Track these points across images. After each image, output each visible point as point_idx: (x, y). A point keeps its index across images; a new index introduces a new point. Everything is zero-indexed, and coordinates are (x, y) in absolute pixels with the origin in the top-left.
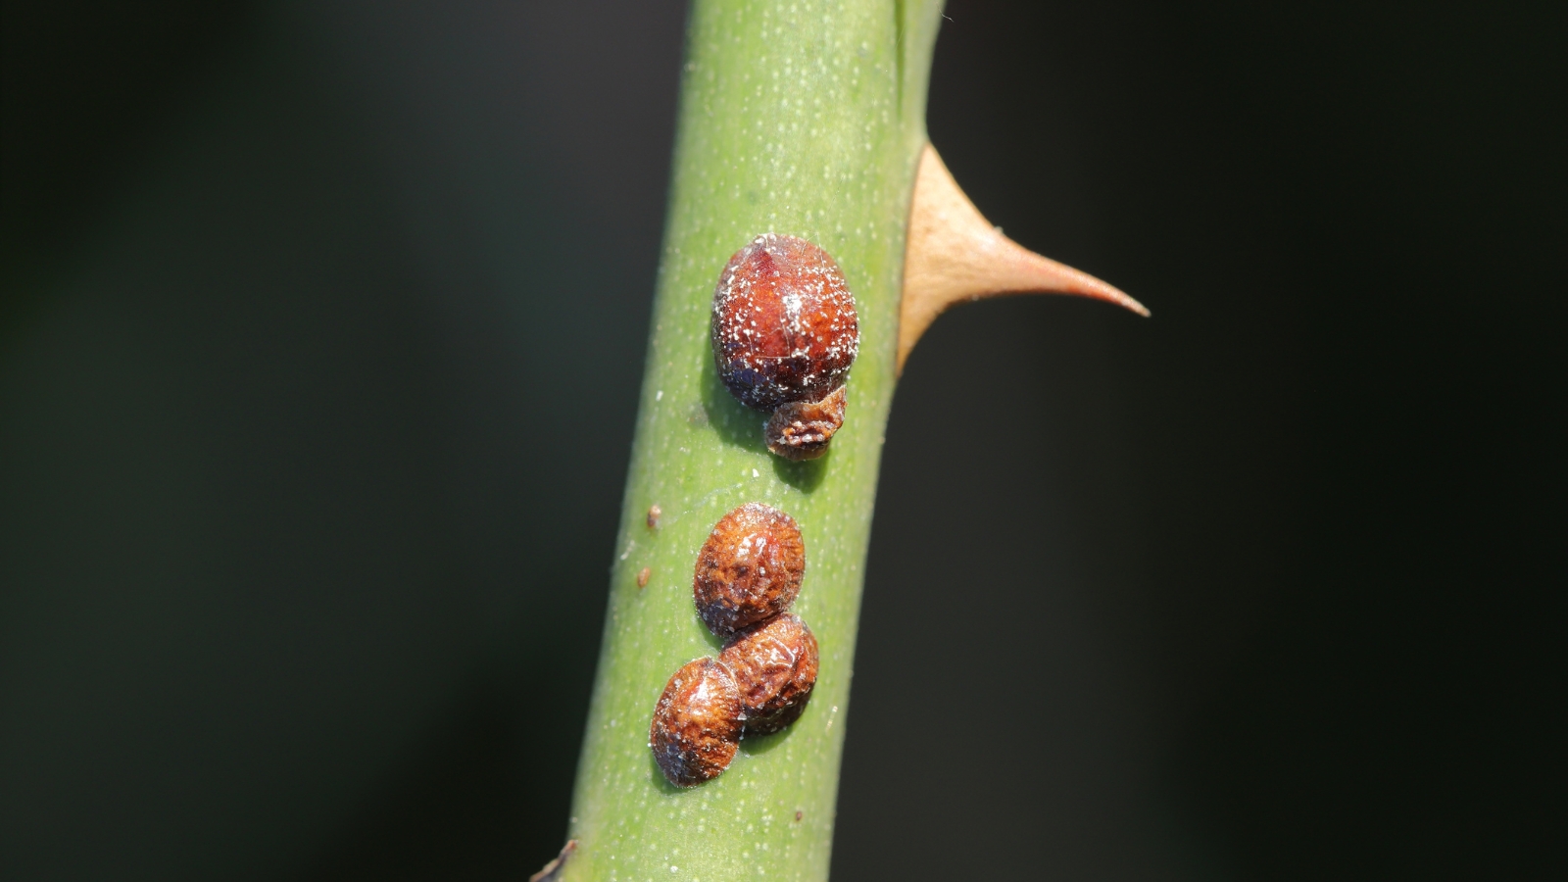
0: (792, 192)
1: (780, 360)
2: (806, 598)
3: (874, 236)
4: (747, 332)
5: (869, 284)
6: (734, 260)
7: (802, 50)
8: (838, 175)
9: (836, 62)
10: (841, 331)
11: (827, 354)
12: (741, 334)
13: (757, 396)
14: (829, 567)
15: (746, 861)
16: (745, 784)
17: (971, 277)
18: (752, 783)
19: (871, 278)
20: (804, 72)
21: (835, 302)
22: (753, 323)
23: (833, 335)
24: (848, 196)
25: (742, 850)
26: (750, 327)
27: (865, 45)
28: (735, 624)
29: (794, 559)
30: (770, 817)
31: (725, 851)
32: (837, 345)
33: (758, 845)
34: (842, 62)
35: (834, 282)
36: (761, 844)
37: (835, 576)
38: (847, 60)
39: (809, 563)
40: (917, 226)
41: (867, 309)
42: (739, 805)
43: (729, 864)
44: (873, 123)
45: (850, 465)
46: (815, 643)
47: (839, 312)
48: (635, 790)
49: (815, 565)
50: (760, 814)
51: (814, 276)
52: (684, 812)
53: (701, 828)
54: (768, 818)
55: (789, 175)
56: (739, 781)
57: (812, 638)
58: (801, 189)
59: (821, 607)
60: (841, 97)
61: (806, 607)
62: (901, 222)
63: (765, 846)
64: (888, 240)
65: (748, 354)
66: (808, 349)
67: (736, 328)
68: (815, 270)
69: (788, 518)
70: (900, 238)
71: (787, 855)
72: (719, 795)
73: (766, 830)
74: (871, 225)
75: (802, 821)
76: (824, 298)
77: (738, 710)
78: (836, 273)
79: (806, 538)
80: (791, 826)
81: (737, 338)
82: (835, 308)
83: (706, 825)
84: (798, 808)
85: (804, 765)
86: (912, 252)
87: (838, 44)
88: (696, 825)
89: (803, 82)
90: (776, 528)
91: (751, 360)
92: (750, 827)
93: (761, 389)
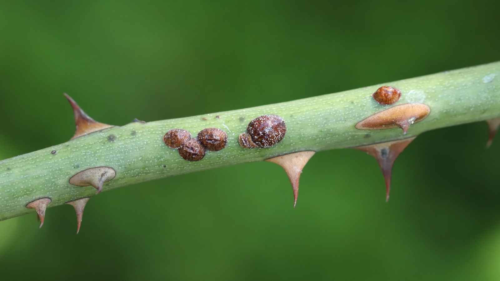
0: (295, 124)
1: (258, 130)
2: (211, 153)
3: (292, 145)
4: (262, 121)
5: (281, 147)
6: (277, 116)
7: (326, 117)
8: (302, 133)
9: (326, 125)
10: (268, 141)
11: (263, 139)
12: (261, 120)
13: (250, 129)
14: (219, 157)
15: (152, 158)
16: (168, 152)
17: (290, 169)
18: (168, 154)
19: (283, 147)
20: (322, 119)
21: (274, 138)
22: (264, 122)
23: (267, 140)
24: (298, 136)
25: (154, 156)
26: (263, 121)
27: (331, 130)
28: (200, 139)
29: (218, 148)
30: (163, 160)
31: (152, 153)
32: (265, 141)
33: (156, 159)
34: (326, 126)
35: (279, 137)
36: (156, 160)
37: (218, 159)
38: (327, 127)
39: (218, 152)
40: (297, 154)
41: (276, 148)
42: (163, 152)
43: (150, 154)
44: (316, 137)
45: (242, 155)
46: (202, 158)
47: (273, 140)
48: (159, 130)
49: (219, 153)
50: (162, 158)
51: (278, 132)
52: (158, 141)
53: (156, 146)
54: (162, 160)
55: (299, 122)
56: (168, 151)
57: (203, 157)
58: (297, 126)
59: (210, 158)
60: (319, 128)
61: (209, 154)
62: (297, 150)
63: (156, 161)
64: (292, 149)
65: (257, 123)
66: (262, 135)
67: (262, 119)
68: (280, 132)
69: (226, 144)
70: (293, 151)
71: (156, 166)
72: (164, 147)
73: (160, 160)
74: (294, 143)
75: (164, 168)
76: (274, 135)
77: (182, 145)
78: (281, 137)
79: (223, 150)
80: (162, 165)
81: (260, 120)
82: (273, 138)
83: (156, 147)
84: (167, 166)
85: (176, 164)
86: (291, 155)
87: (330, 124)
88: (156, 145)
89: (319, 119)
90: (223, 141)
91: (256, 124)
92: (159, 156)
93: (251, 129)
